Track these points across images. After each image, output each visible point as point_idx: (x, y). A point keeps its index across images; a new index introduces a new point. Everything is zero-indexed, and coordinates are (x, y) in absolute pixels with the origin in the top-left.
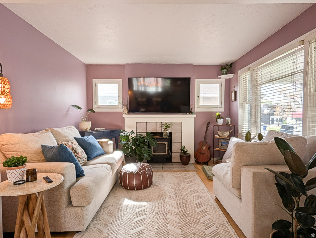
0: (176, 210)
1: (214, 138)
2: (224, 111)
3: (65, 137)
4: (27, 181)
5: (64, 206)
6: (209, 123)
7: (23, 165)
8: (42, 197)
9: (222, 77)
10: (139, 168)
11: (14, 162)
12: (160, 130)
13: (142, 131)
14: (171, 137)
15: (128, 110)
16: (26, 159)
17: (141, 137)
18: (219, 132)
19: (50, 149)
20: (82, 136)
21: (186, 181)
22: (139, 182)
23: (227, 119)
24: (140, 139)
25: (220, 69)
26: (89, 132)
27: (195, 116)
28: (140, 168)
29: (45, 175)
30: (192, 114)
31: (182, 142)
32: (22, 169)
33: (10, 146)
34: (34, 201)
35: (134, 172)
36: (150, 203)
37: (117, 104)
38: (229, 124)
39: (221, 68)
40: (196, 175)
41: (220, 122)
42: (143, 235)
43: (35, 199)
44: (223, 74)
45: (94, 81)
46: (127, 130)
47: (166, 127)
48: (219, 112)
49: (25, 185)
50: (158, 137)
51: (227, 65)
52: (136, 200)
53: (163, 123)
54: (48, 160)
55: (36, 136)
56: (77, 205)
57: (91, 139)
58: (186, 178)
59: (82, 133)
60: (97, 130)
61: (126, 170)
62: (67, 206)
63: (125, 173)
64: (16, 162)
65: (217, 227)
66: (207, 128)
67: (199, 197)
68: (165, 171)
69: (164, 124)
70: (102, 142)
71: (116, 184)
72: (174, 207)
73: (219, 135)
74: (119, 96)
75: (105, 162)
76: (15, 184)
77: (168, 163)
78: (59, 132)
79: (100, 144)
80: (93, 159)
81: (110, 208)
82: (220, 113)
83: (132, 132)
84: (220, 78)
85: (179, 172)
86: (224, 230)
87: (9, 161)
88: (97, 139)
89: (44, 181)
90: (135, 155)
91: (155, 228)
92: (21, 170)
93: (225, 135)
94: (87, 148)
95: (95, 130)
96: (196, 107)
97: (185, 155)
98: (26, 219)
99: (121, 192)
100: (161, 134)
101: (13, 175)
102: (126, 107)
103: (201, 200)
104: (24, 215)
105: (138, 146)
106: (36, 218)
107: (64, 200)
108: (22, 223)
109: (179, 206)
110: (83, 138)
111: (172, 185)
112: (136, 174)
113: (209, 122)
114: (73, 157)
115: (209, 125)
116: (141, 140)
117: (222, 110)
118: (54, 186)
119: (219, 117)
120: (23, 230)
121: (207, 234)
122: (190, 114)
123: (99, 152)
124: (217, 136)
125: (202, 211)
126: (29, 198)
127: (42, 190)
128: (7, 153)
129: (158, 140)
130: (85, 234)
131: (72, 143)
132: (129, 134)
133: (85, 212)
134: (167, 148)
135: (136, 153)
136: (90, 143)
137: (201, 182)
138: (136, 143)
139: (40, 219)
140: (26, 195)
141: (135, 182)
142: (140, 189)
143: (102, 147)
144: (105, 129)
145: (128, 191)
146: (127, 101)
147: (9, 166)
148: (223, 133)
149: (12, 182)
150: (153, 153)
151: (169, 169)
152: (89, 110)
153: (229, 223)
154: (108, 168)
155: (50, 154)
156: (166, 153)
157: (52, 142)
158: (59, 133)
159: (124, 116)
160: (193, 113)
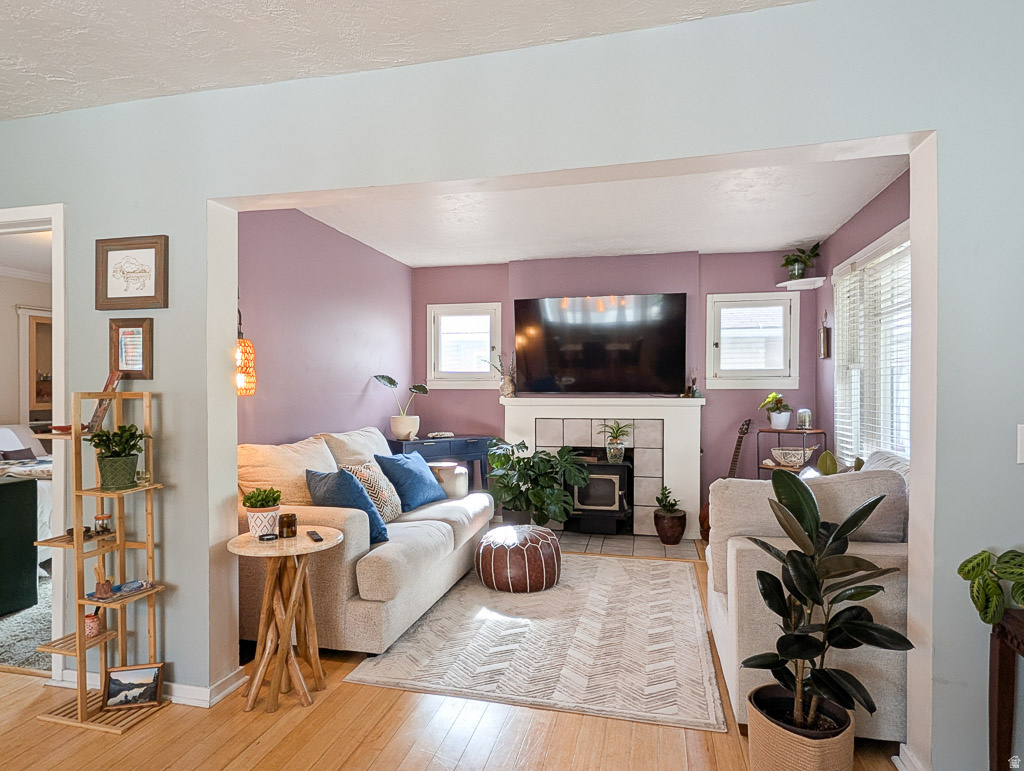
0: (596, 643)
1: (759, 468)
2: (797, 387)
3: (356, 454)
4: (281, 535)
5: (345, 597)
6: (748, 425)
7: (274, 505)
8: (304, 568)
9: (791, 284)
10: (522, 538)
11: (260, 498)
12: (599, 442)
13: (551, 444)
14: (632, 462)
15: (514, 384)
16: (279, 496)
17: (542, 460)
18: (776, 453)
19: (321, 480)
20: (395, 452)
21: (652, 582)
22: (521, 573)
23: (801, 411)
24: (541, 464)
25: (784, 262)
26: (414, 444)
27: (703, 401)
28: (526, 539)
29: (311, 528)
30: (693, 397)
31: (663, 478)
32: (273, 514)
33: (251, 470)
34: (291, 575)
35: (509, 547)
36: (538, 621)
37: (488, 370)
38: (807, 427)
39: (787, 260)
40: (688, 573)
41: (780, 420)
42: (502, 677)
43: (293, 571)
44: (792, 277)
45: (432, 309)
46: (512, 438)
47: (617, 433)
48: (778, 391)
49: (276, 543)
50: (593, 460)
51: (803, 252)
52: (507, 612)
53: (608, 423)
54: (317, 502)
55: (296, 451)
56: (369, 598)
57: (414, 461)
58: (654, 577)
59: (397, 446)
60: (433, 438)
61: (491, 540)
62: (350, 599)
63: (488, 548)
64: (263, 500)
65: (678, 684)
66: (740, 438)
67: (669, 621)
68: (606, 555)
69: (611, 423)
70: (440, 469)
71: (469, 576)
72: (592, 635)
73: (774, 460)
74: (493, 348)
75: (440, 517)
76: (261, 538)
77: (622, 536)
78: (342, 442)
79: (434, 473)
80: (415, 508)
81: (444, 622)
82: (780, 396)
83: (523, 446)
84: (784, 289)
85: (642, 561)
86: (693, 692)
87: (252, 497)
88: (427, 461)
89: (308, 538)
90: (528, 508)
91: (531, 669)
92: (271, 514)
93: (793, 459)
94: (402, 481)
95: (430, 438)
96: (709, 374)
97: (668, 515)
98: (278, 606)
99: (476, 593)
100: (600, 452)
101: (259, 522)
102: (508, 378)
103: (671, 627)
104: (275, 599)
105: (535, 482)
106: (294, 606)
107: (345, 585)
108: (271, 614)
109: (606, 634)
110: (394, 457)
111: (609, 589)
112: (512, 551)
113: (749, 420)
114: (365, 498)
115: (747, 429)
116: (542, 467)
117: (793, 384)
118: (324, 548)
119: (779, 405)
120: (273, 625)
121: (646, 693)
122: (687, 396)
123: (431, 494)
124: (769, 463)
125: (659, 651)
126: (283, 566)
127: (305, 552)
128: (246, 483)
129: (592, 468)
130: (384, 660)
131: (368, 468)
132: (513, 451)
133: (384, 614)
134: (618, 493)
135: (528, 502)
136: (410, 471)
137: (694, 588)
138: (527, 474)
139: (300, 611)
140: (279, 557)
141: (510, 573)
142: (524, 590)
143: (439, 480)
144: (456, 436)
145: (495, 593)
146: (511, 361)
147: (253, 506)
148: (785, 455)
149: (257, 535)
150: (578, 505)
151: (619, 551)
152: (415, 387)
153: (714, 681)
154: (444, 531)
155: (322, 490)
156: (616, 507)
157: (327, 466)
158: (342, 444)
159: (503, 400)
160: (696, 395)
